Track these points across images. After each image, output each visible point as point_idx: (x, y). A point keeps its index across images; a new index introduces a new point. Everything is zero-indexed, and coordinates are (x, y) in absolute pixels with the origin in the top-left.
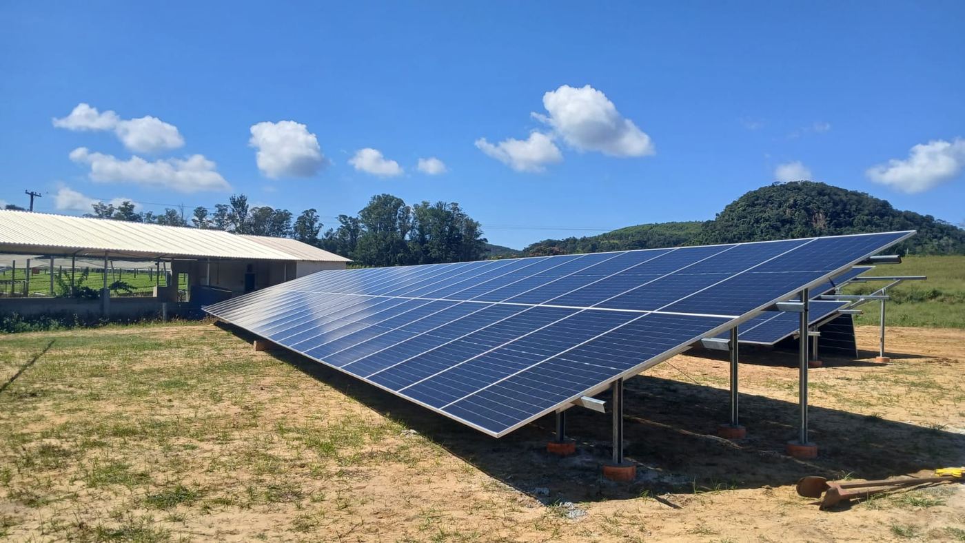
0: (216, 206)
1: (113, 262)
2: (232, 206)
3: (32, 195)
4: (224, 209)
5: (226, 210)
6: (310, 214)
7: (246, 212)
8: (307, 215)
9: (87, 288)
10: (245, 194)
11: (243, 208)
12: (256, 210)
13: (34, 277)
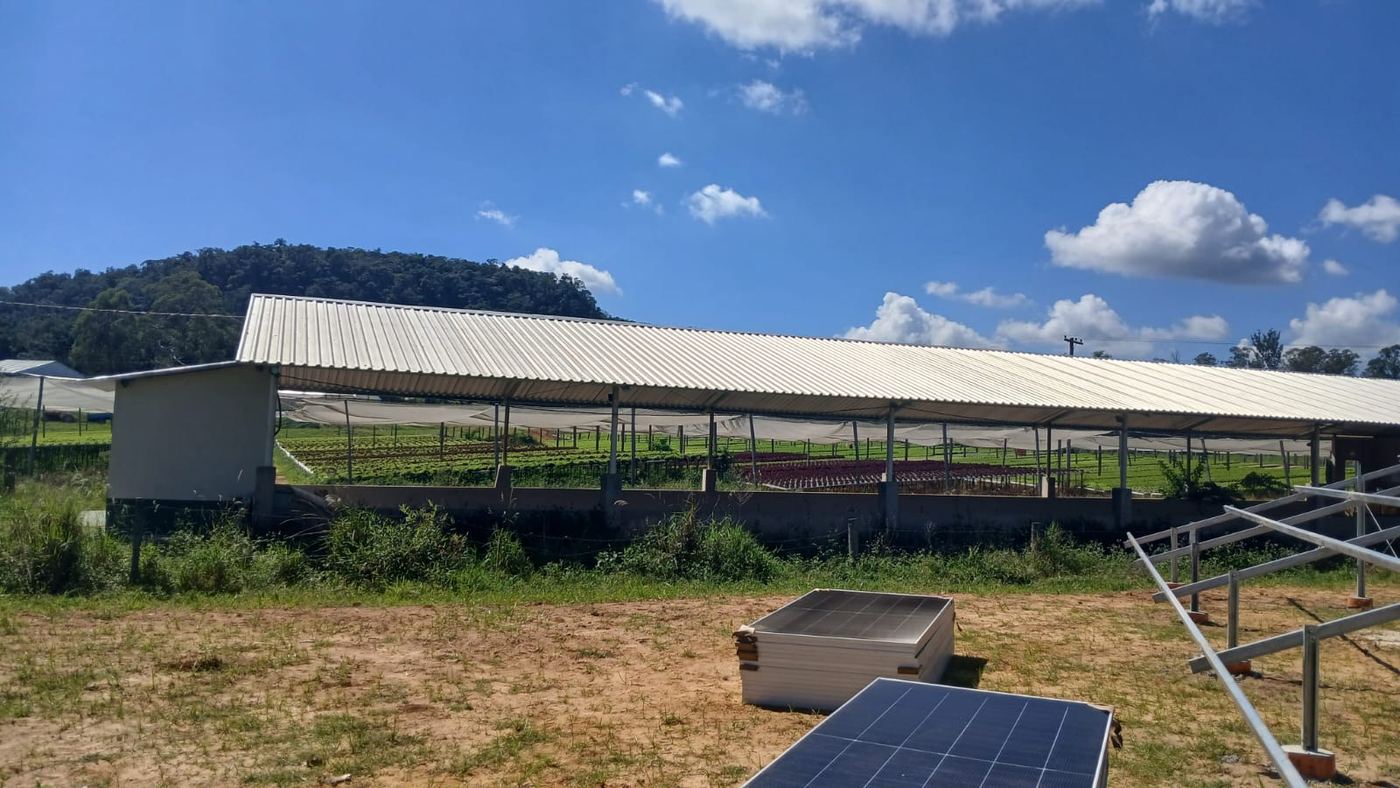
0: (1231, 350)
1: (1206, 440)
2: (1255, 348)
3: (1072, 341)
4: (1244, 355)
5: (1247, 356)
6: (1393, 355)
7: (1279, 357)
8: (1388, 356)
9: (1212, 484)
10: (1276, 329)
11: (1274, 350)
12: (1296, 353)
13: (1137, 462)
